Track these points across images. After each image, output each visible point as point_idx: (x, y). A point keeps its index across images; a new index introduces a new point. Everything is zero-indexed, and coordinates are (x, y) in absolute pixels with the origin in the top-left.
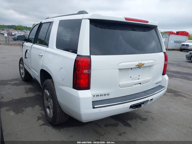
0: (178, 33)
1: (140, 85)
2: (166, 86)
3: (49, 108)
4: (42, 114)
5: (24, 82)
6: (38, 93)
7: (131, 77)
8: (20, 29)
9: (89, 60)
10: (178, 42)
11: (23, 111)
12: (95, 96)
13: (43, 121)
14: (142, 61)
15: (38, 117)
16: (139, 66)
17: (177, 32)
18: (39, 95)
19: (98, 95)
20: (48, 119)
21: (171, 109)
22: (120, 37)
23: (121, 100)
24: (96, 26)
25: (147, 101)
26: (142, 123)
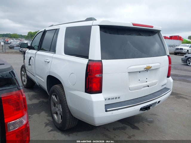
0: (171, 38)
1: (148, 87)
2: (171, 88)
3: (57, 113)
4: (49, 120)
5: (26, 89)
6: (41, 100)
7: (139, 80)
8: (15, 38)
9: (101, 65)
10: (172, 46)
11: (30, 118)
12: (107, 100)
13: (51, 127)
14: (149, 64)
15: (45, 123)
16: (147, 69)
17: (170, 36)
18: (43, 101)
19: (110, 99)
20: (56, 124)
21: (175, 111)
22: (128, 42)
23: (131, 103)
24: (105, 32)
25: (155, 103)
26: (149, 125)
